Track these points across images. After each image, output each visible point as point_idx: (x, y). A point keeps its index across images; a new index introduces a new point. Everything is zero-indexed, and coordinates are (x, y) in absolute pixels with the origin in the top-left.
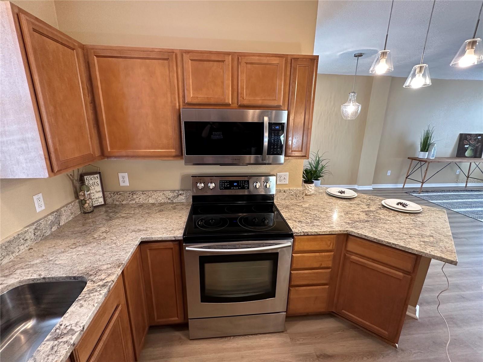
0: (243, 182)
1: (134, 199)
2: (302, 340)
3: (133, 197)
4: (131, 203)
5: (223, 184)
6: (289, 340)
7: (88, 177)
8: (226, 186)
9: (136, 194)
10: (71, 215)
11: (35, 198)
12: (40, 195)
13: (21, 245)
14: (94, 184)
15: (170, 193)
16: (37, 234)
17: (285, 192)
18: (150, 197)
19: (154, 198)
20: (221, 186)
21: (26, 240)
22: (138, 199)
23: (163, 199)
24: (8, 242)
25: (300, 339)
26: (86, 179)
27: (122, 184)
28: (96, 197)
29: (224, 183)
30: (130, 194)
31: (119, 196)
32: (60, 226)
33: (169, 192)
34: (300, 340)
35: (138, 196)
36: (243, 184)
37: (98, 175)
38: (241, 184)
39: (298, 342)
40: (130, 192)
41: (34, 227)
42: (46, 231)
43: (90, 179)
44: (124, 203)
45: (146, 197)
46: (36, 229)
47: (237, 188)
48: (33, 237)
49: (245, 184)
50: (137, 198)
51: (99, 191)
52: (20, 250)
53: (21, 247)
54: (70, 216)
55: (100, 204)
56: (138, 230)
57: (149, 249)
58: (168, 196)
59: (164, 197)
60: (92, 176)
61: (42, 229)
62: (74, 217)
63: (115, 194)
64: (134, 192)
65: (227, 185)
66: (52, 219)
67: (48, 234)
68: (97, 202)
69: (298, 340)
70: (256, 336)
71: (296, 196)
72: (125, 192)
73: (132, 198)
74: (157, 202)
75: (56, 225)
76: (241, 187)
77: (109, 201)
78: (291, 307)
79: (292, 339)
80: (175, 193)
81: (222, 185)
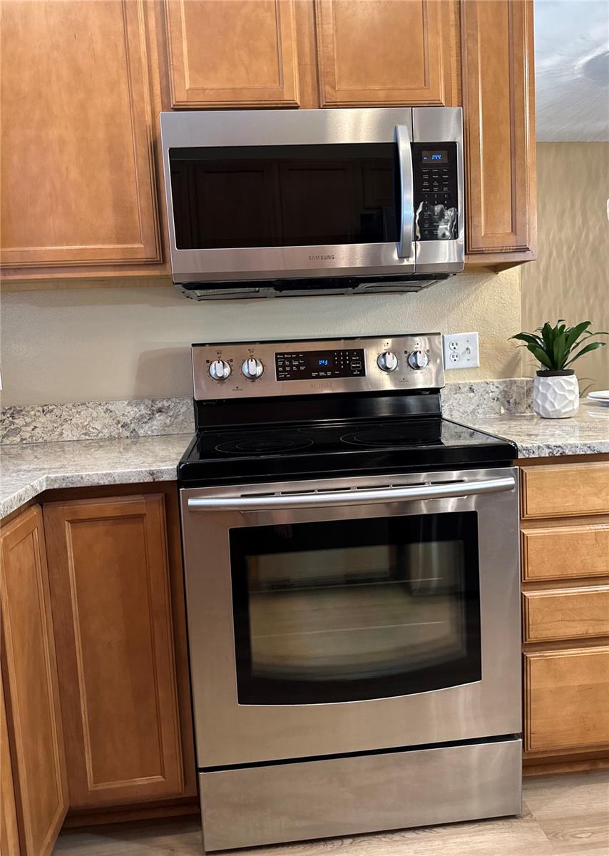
0: (345, 356)
1: (16, 429)
2: (590, 834)
3: (14, 423)
4: (8, 442)
5: (287, 363)
6: (542, 838)
8: (295, 368)
9: (24, 413)
15: (129, 408)
17: (471, 390)
18: (66, 421)
19: (77, 424)
20: (281, 369)
22: (31, 429)
23: (105, 426)
25: (583, 832)
29: (290, 360)
30: (4, 414)
33: (125, 405)
34: (583, 835)
35: (28, 420)
36: (345, 362)
38: (339, 360)
39: (578, 842)
40: (7, 408)
45: (54, 422)
47: (329, 374)
49: (350, 360)
50: (27, 425)
57: (68, 521)
58: (121, 418)
59: (108, 421)
64: (18, 408)
65: (297, 366)
69: (574, 836)
70: (430, 834)
71: (509, 402)
73: (13, 427)
74: (87, 437)
76: (339, 369)
78: (536, 724)
79: (553, 835)
80: (142, 407)
81: (284, 366)
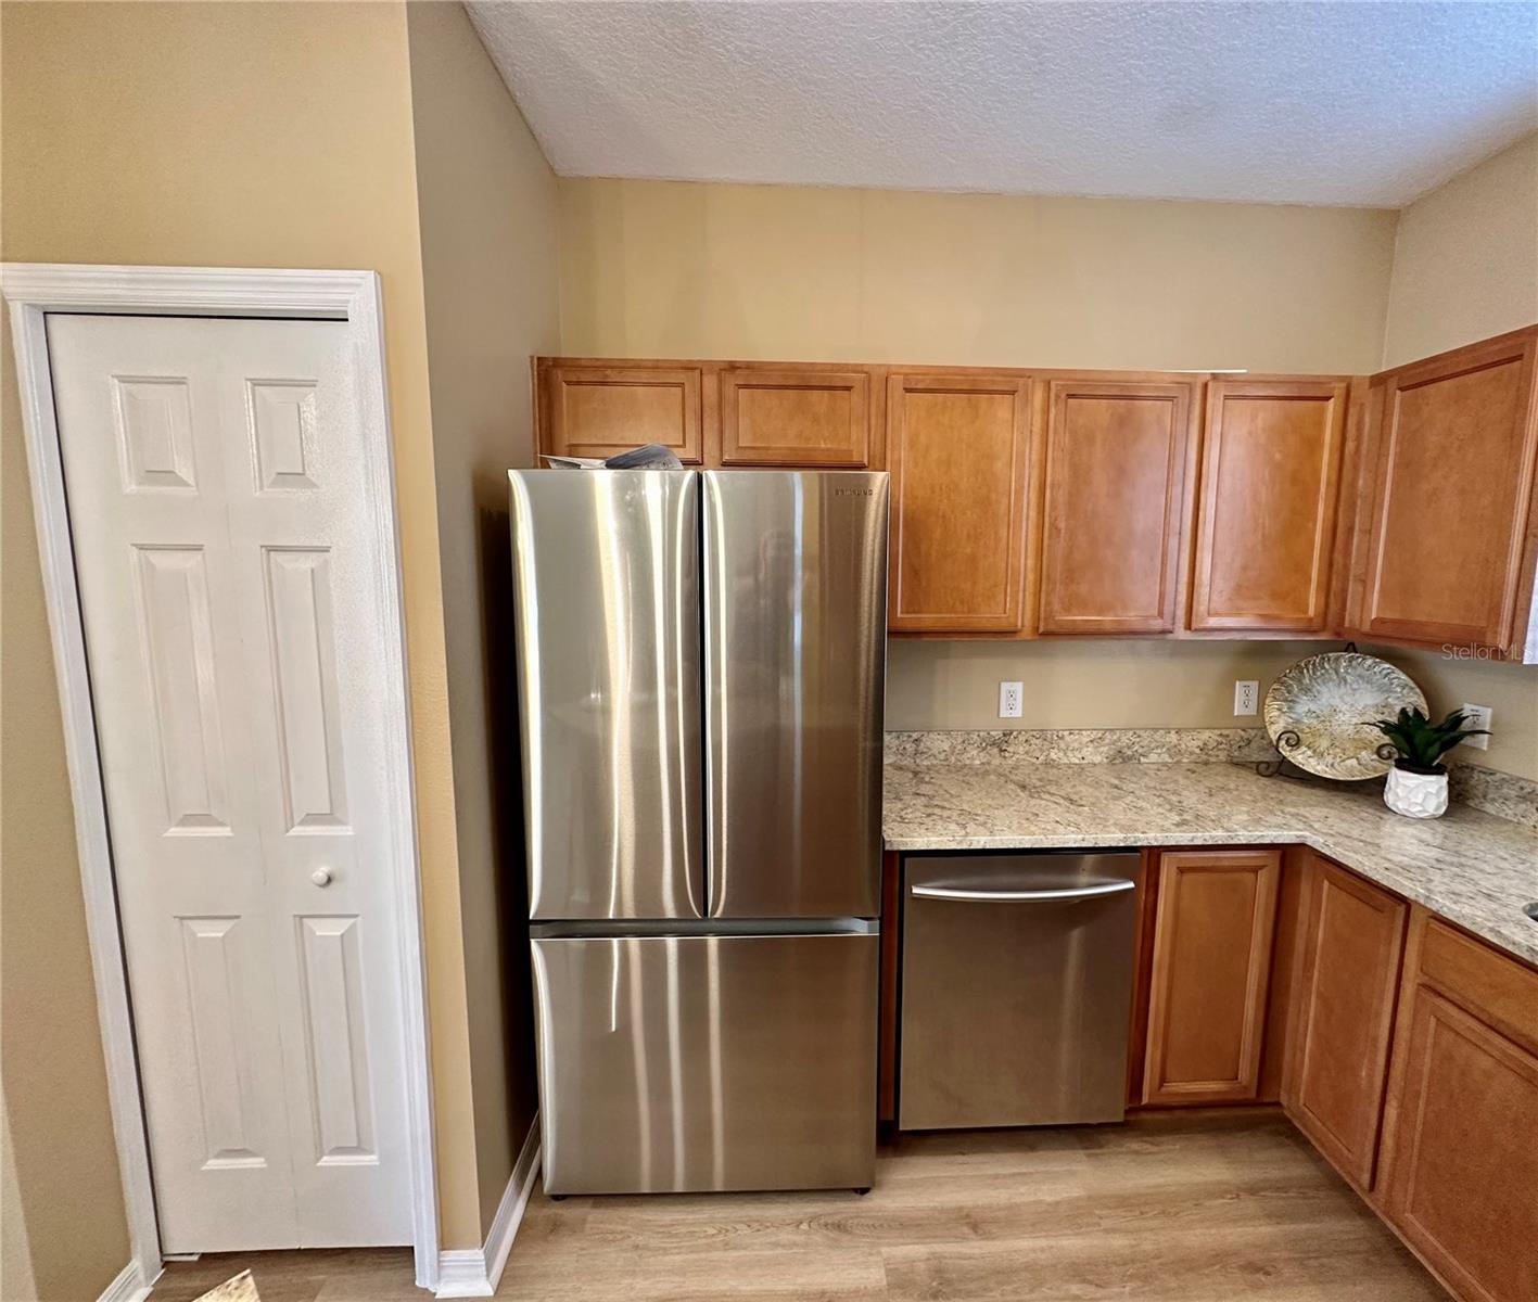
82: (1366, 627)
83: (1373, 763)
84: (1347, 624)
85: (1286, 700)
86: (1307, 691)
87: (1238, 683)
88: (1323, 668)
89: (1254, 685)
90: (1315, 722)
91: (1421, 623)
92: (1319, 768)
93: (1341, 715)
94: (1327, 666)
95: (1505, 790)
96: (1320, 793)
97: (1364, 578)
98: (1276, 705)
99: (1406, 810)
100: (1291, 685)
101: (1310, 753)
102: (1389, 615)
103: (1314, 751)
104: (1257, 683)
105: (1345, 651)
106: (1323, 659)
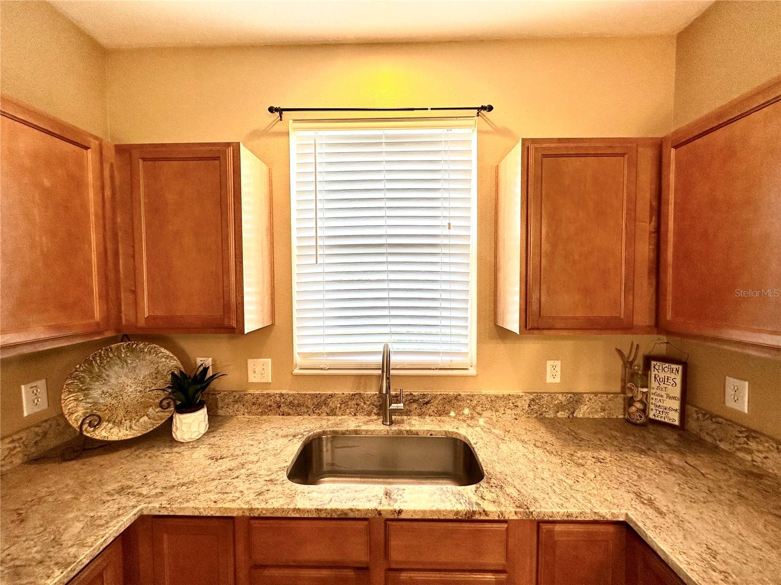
1: (750, 452)
3: (747, 444)
4: (740, 456)
7: (658, 364)
9: (759, 440)
10: (601, 412)
11: (549, 363)
12: (558, 363)
13: (508, 408)
14: (666, 379)
16: (532, 407)
21: (515, 406)
22: (762, 456)
24: (496, 396)
26: (654, 367)
27: (730, 403)
28: (664, 405)
30: (741, 432)
31: (714, 426)
32: (573, 416)
35: (764, 449)
37: (680, 367)
40: (744, 429)
41: (531, 397)
42: (546, 410)
43: (661, 368)
44: (722, 445)
46: (533, 400)
48: (527, 408)
50: (760, 451)
51: (674, 398)
52: (505, 413)
53: (508, 410)
54: (597, 411)
55: (668, 422)
56: (650, 500)
60: (667, 365)
61: (542, 405)
62: (606, 417)
63: (707, 416)
64: (753, 434)
66: (563, 400)
67: (549, 417)
68: (664, 415)
72: (732, 423)
73: (745, 446)
75: (567, 411)
77: (692, 425)
82: (142, 323)
83: (159, 414)
84: (124, 322)
85: (81, 390)
86: (98, 377)
87: (23, 387)
88: (108, 356)
89: (41, 384)
90: (109, 399)
91: (182, 317)
92: (121, 434)
93: (129, 388)
94: (111, 355)
95: (226, 400)
96: (125, 453)
97: (133, 289)
98: (72, 397)
99: (190, 438)
100: (83, 377)
101: (110, 425)
102: (158, 313)
103: (114, 422)
104: (44, 381)
105: (122, 341)
106: (107, 350)
